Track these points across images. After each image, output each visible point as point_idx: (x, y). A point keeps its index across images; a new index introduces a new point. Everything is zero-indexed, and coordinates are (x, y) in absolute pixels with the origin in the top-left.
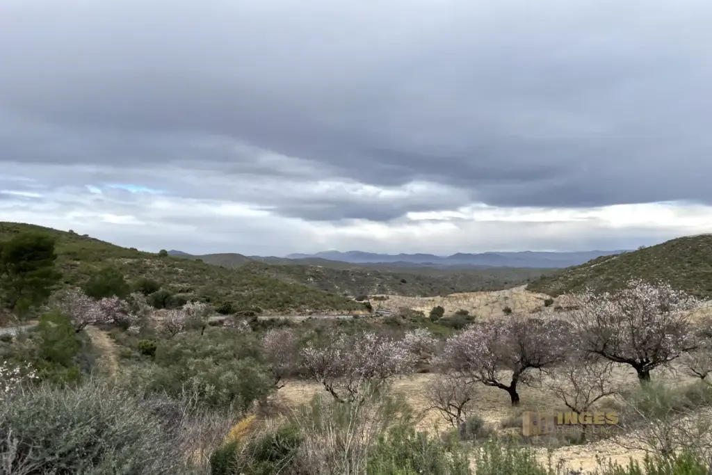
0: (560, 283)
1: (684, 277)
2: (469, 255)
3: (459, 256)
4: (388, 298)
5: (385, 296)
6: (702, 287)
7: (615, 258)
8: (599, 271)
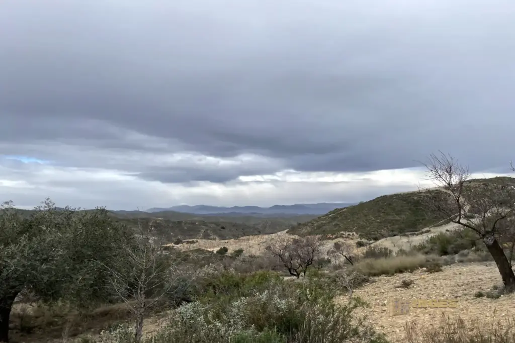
0: (308, 228)
1: (378, 222)
2: (283, 206)
3: (276, 207)
4: (197, 241)
5: (195, 240)
6: (388, 228)
7: (345, 209)
8: (334, 218)
